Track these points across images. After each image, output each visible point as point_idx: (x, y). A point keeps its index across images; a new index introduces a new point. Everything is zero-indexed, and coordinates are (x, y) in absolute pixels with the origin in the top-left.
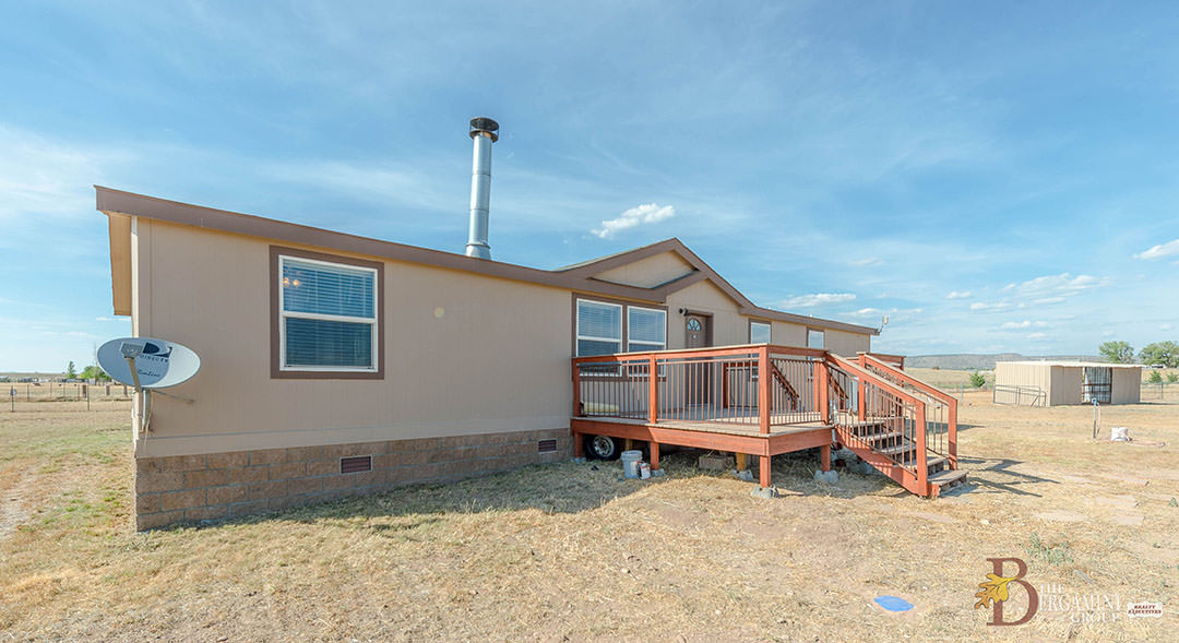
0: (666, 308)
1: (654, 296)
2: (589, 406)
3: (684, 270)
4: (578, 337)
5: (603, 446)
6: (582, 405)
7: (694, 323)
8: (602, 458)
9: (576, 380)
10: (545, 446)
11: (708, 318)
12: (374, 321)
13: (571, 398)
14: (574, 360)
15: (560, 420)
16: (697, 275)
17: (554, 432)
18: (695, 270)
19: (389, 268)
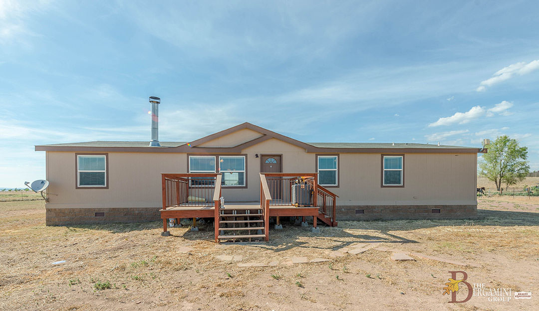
0: (245, 155)
4: (191, 171)
7: (271, 160)
11: (281, 157)
12: (105, 171)
18: (265, 136)
19: (110, 155)
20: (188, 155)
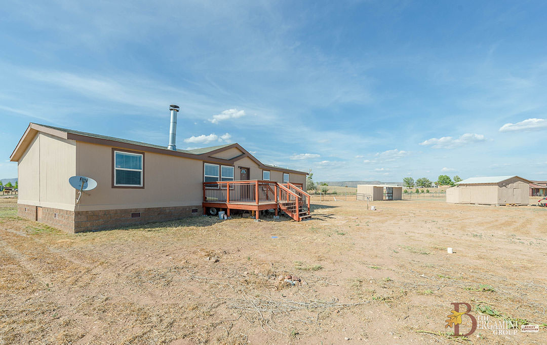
0: (234, 166)
1: (230, 162)
2: (208, 198)
3: (240, 153)
4: (205, 176)
5: (213, 211)
6: (206, 198)
7: (244, 171)
8: (213, 215)
9: (204, 190)
10: (194, 211)
11: (248, 169)
12: (142, 171)
13: (203, 195)
14: (204, 183)
15: (198, 203)
16: (244, 155)
17: (197, 206)
18: (244, 154)
19: (146, 154)
20: (204, 162)
